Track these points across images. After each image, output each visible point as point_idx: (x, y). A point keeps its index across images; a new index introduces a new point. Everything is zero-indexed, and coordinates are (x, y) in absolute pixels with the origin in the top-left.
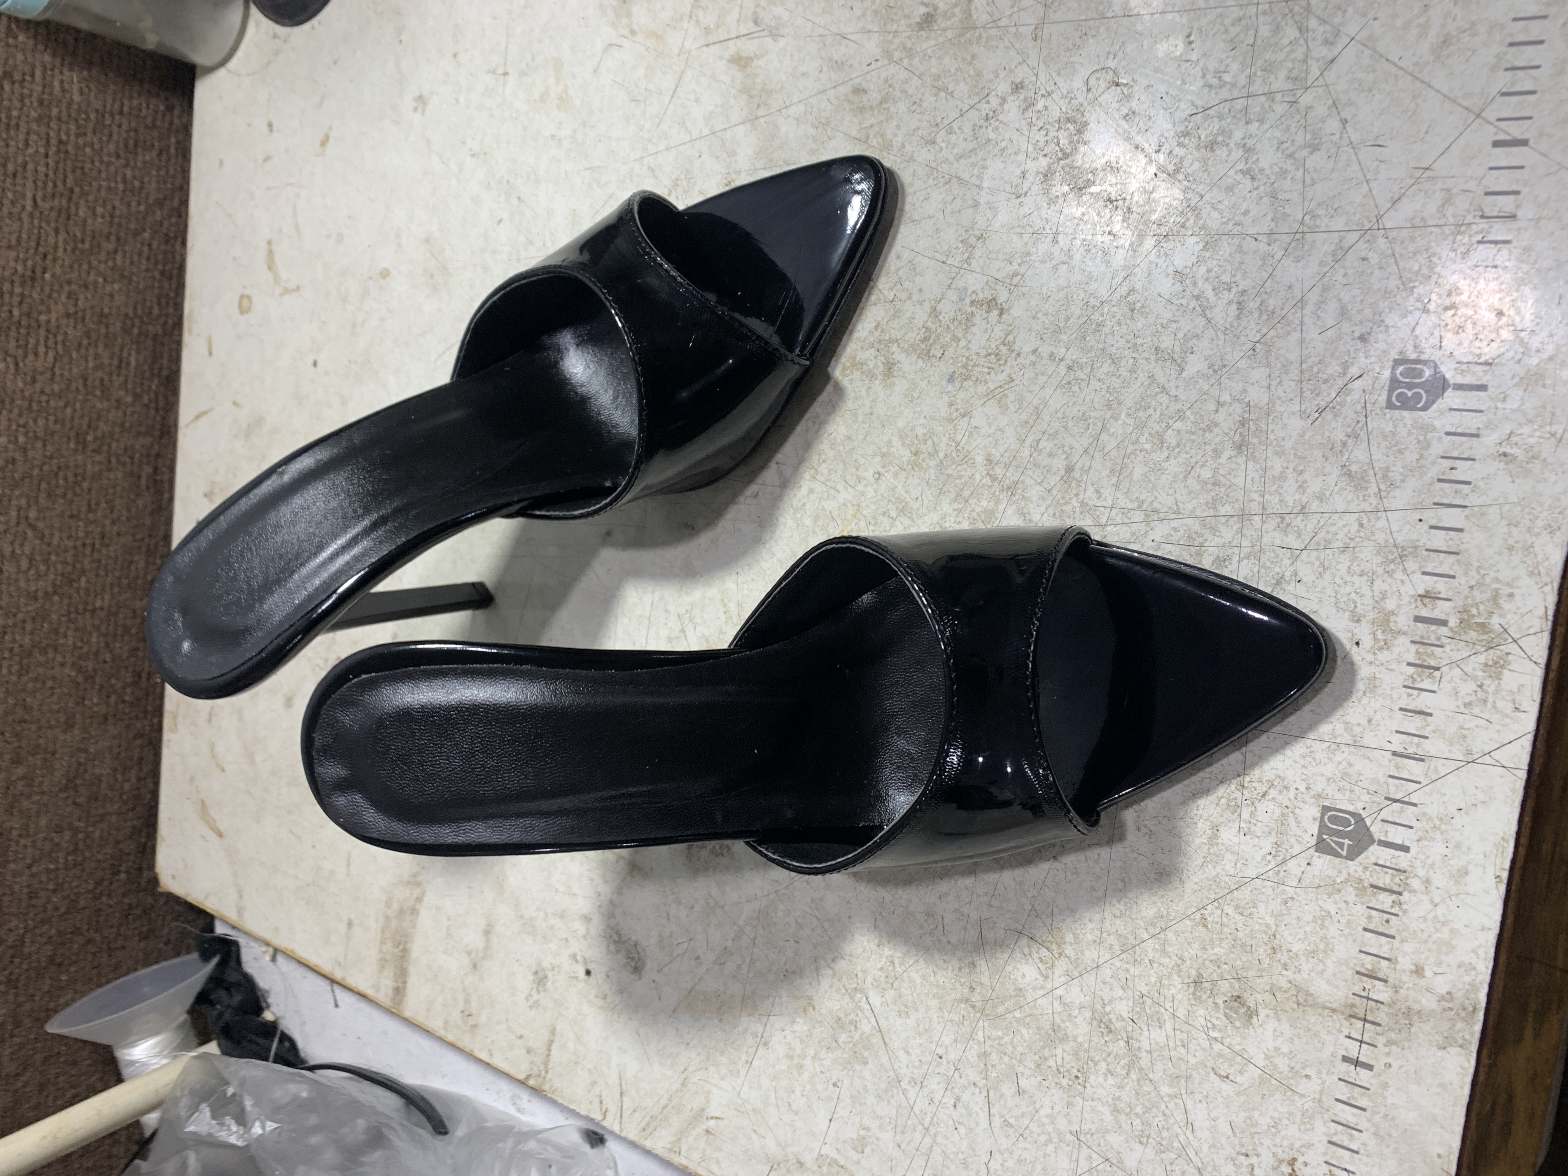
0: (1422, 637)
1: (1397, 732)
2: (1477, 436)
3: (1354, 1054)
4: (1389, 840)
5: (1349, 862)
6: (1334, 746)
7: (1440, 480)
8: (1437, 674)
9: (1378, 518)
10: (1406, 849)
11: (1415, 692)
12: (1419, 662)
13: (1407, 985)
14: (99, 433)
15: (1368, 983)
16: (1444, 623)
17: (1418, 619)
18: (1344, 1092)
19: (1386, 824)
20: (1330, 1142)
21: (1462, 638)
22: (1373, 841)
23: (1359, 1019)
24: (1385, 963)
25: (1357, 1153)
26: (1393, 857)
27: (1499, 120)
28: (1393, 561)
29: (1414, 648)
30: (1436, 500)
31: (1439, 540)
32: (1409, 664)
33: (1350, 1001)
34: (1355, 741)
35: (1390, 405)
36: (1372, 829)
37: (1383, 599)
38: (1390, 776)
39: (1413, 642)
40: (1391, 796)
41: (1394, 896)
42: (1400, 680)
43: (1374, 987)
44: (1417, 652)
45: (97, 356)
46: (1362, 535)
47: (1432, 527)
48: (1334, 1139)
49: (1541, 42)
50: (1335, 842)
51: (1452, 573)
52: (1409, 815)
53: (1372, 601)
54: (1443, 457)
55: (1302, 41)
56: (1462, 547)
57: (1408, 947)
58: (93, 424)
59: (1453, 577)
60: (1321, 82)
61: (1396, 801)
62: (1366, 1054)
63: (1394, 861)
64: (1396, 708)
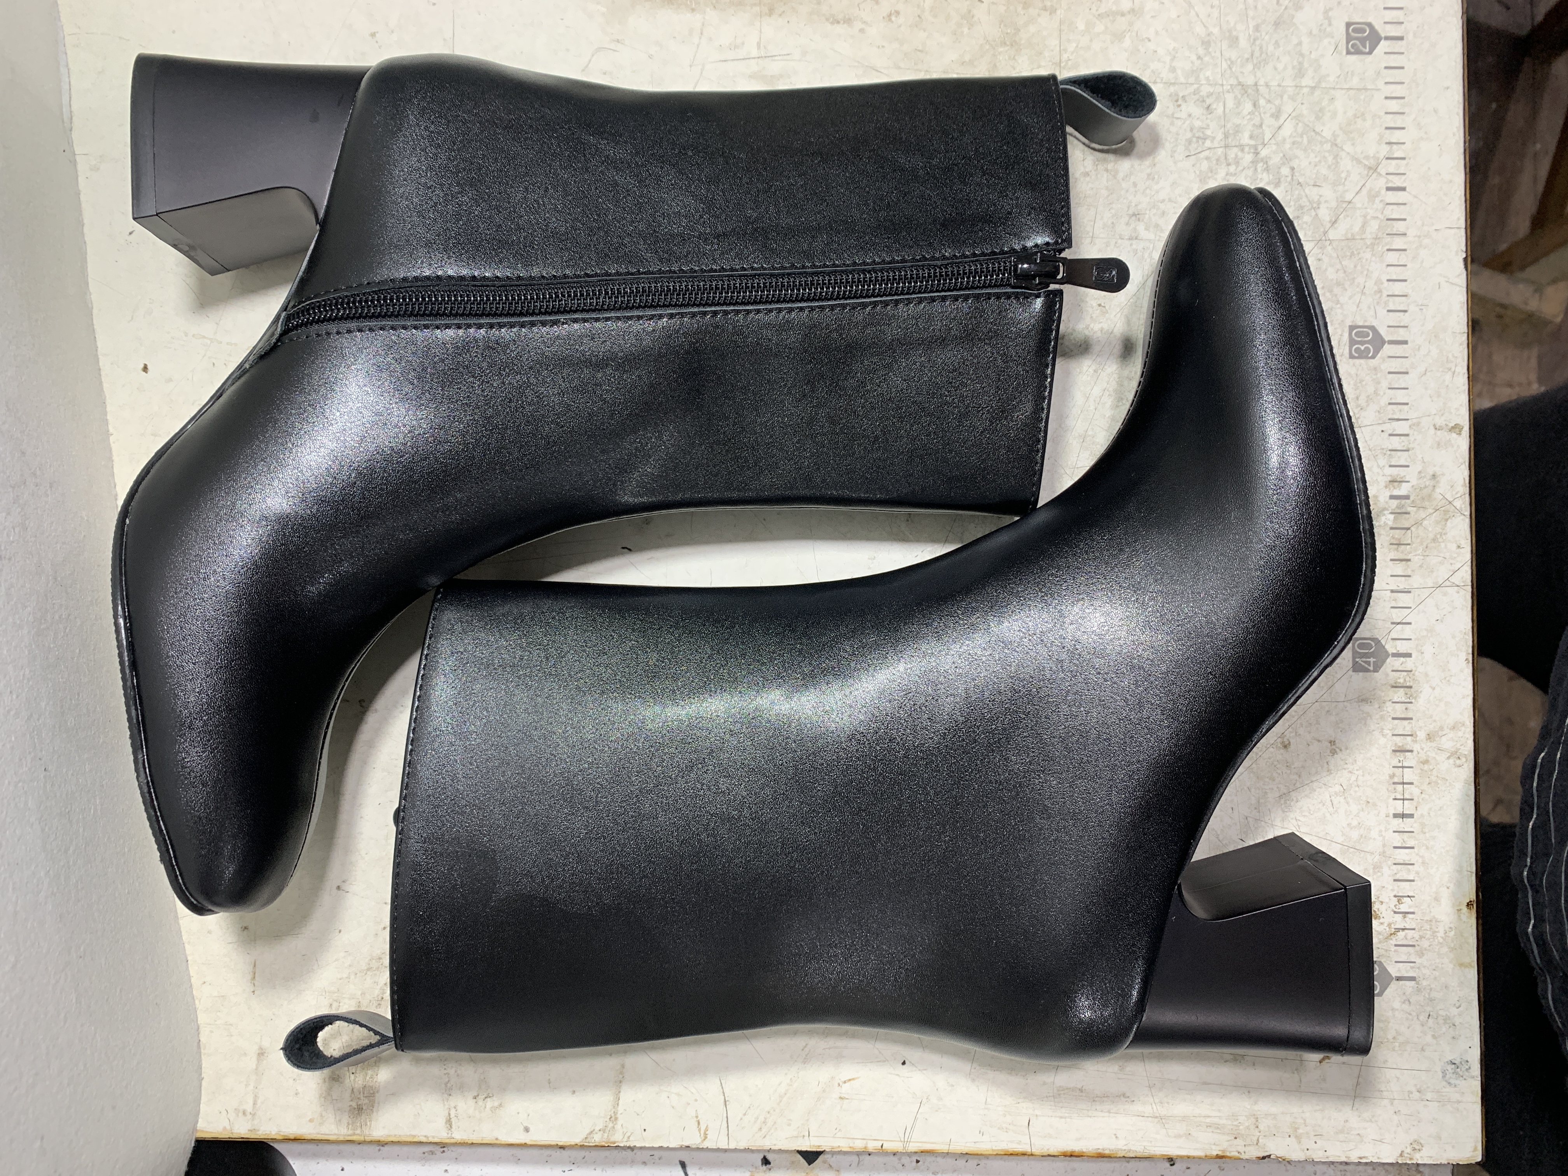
2: (1407, 373)
5: (1375, 674)
7: (1390, 404)
10: (1409, 655)
15: (1401, 756)
18: (1397, 840)
20: (1395, 880)
24: (1409, 738)
25: (1413, 881)
27: (1387, 174)
31: (1396, 442)
35: (1352, 357)
36: (1386, 647)
38: (1392, 607)
47: (1390, 435)
48: (1397, 877)
49: (1403, 128)
50: (1364, 662)
52: (1407, 632)
54: (1389, 388)
55: (1257, 113)
56: (1411, 446)
60: (1273, 141)
62: (1408, 808)
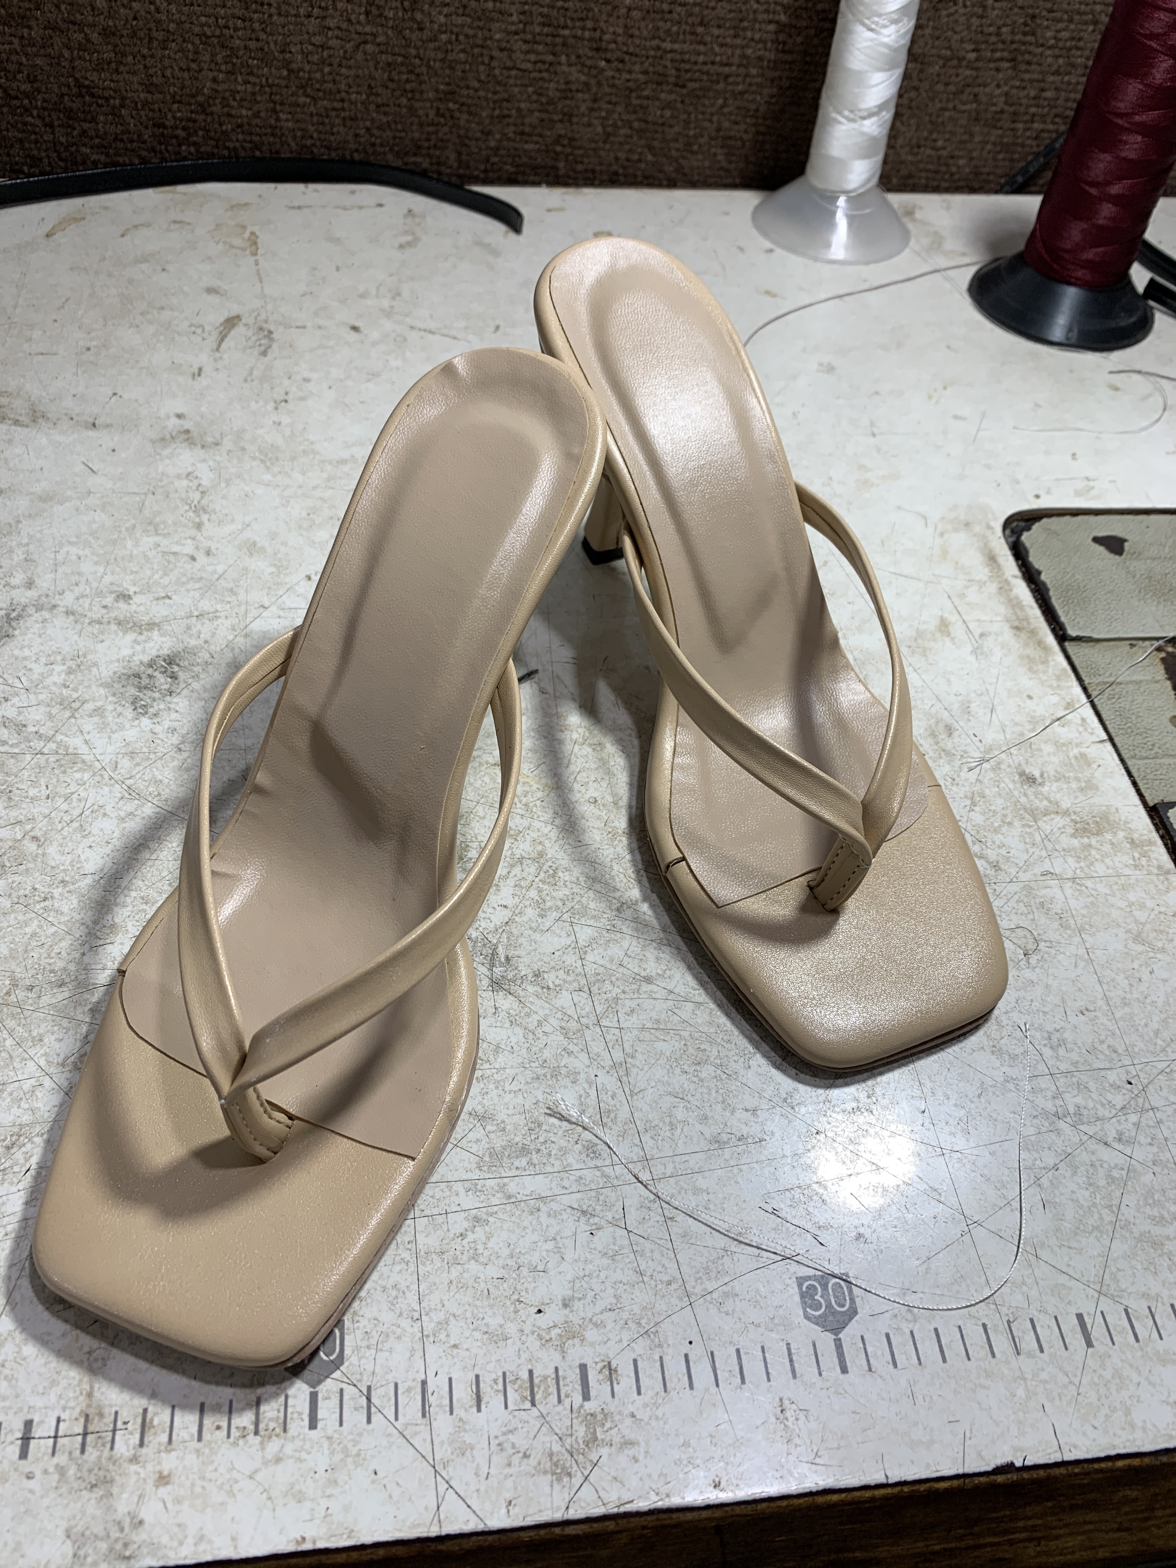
0: (564, 1378)
1: (450, 1379)
3: (37, 1432)
4: (321, 1403)
6: (416, 1315)
8: (528, 1405)
9: (681, 1299)
11: (500, 1387)
12: (536, 1381)
13: (141, 1470)
14: (457, 114)
16: (586, 1397)
17: (583, 1368)
19: (338, 1395)
21: (574, 1421)
22: (313, 1386)
23: (85, 1427)
26: (300, 1414)
28: (639, 1324)
29: (551, 1372)
30: (716, 1353)
32: (531, 1372)
33: (106, 1411)
34: (428, 1336)
37: (596, 1325)
39: (557, 1369)
40: (373, 1393)
41: (252, 1427)
42: (509, 1367)
43: (131, 1433)
44: (546, 1378)
45: (531, 111)
46: (660, 1287)
51: (643, 1391)
53: (589, 1315)
57: (191, 1460)
58: (465, 108)
59: (639, 1393)
61: (369, 1399)
63: (295, 1415)
64: (477, 1371)
